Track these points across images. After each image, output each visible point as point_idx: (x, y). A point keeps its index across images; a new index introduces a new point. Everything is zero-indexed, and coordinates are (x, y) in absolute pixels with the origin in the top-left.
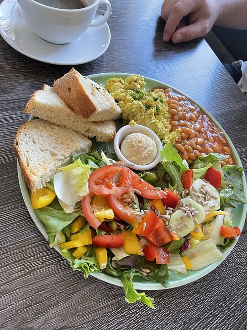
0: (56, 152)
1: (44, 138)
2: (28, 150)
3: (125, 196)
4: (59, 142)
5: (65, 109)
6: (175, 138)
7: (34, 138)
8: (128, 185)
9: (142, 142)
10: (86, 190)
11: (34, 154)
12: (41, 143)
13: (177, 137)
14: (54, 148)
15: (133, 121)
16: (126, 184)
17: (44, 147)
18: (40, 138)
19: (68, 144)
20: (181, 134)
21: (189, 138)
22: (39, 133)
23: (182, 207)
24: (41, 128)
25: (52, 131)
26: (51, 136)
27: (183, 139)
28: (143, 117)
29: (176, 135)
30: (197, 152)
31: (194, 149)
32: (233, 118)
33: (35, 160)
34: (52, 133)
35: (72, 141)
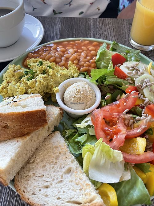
0: (67, 167)
1: (45, 174)
2: (57, 197)
3: (126, 122)
4: (54, 160)
5: (25, 141)
6: (76, 69)
7: (41, 185)
8: (118, 117)
9: (79, 90)
10: (117, 152)
11: (64, 192)
12: (51, 180)
13: (75, 67)
14: (61, 168)
15: (55, 89)
16: (116, 117)
17: (57, 178)
18: (44, 178)
19: (60, 153)
20: (73, 63)
21: (79, 61)
22: (36, 178)
23: (142, 87)
24: (31, 174)
25: (37, 164)
26: (44, 166)
27: (77, 64)
28: (52, 80)
29: (74, 67)
30: (91, 61)
31: (88, 61)
32: (66, 31)
33: (73, 193)
34: (41, 165)
35: (56, 147)
